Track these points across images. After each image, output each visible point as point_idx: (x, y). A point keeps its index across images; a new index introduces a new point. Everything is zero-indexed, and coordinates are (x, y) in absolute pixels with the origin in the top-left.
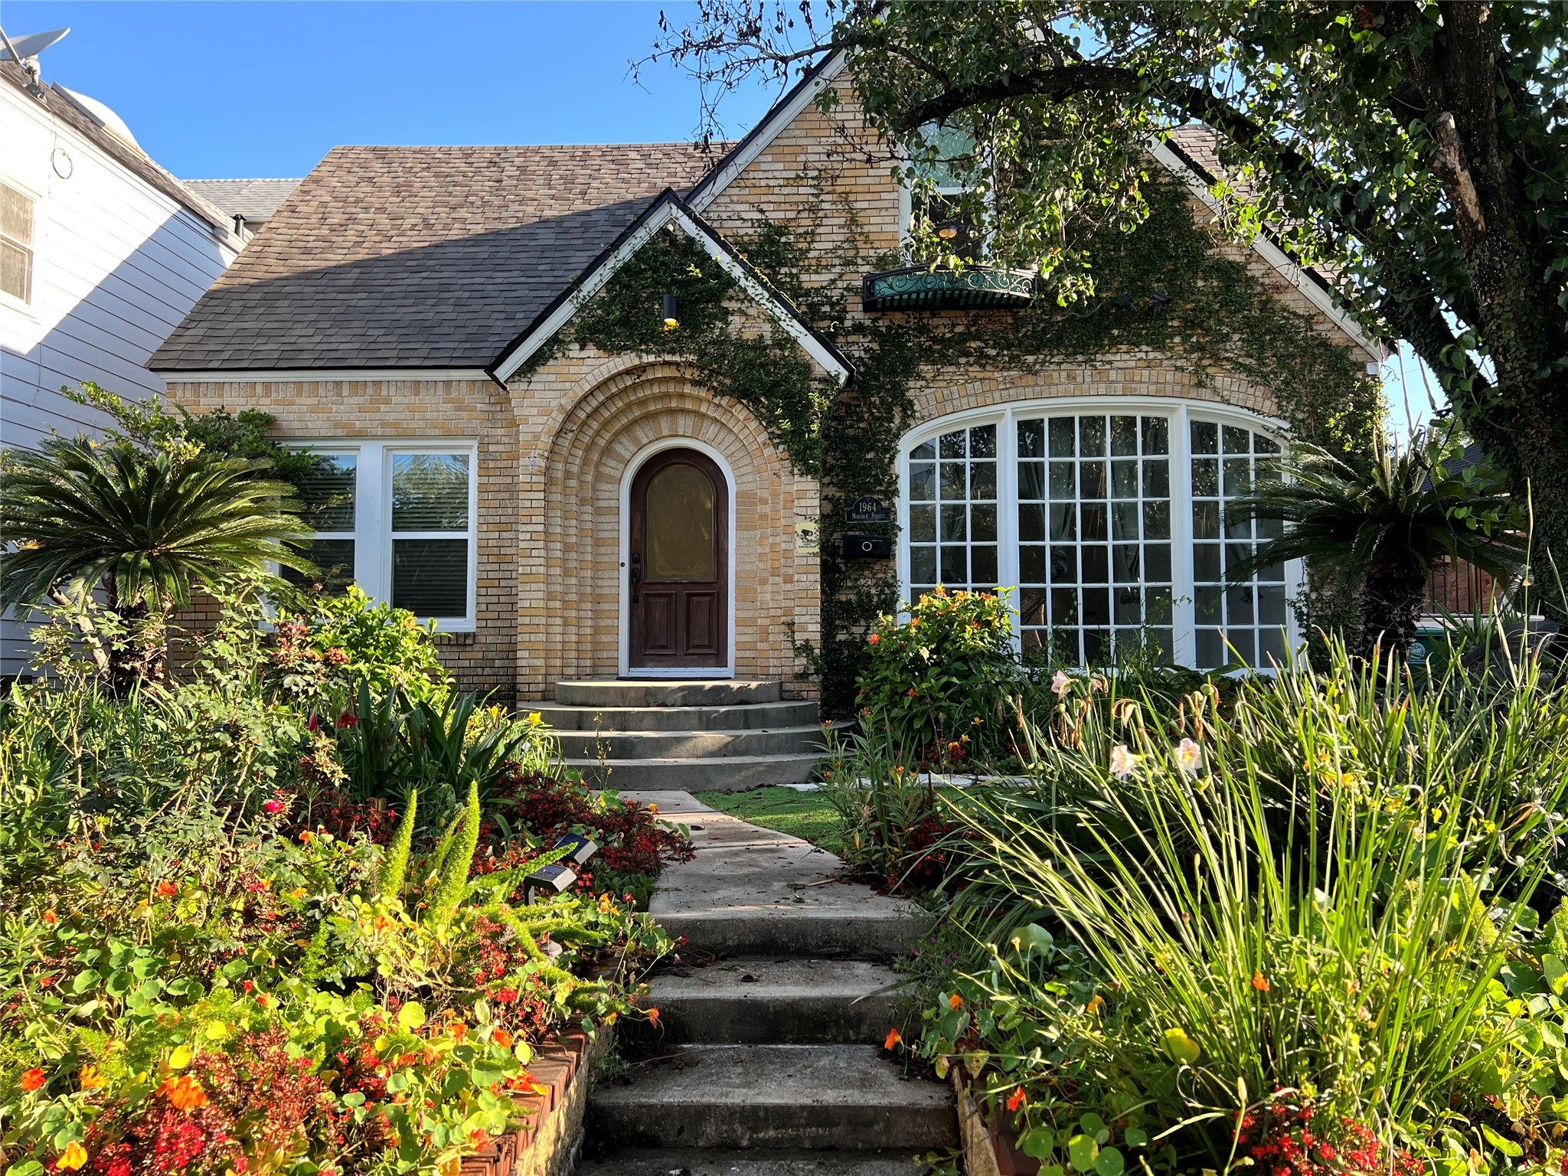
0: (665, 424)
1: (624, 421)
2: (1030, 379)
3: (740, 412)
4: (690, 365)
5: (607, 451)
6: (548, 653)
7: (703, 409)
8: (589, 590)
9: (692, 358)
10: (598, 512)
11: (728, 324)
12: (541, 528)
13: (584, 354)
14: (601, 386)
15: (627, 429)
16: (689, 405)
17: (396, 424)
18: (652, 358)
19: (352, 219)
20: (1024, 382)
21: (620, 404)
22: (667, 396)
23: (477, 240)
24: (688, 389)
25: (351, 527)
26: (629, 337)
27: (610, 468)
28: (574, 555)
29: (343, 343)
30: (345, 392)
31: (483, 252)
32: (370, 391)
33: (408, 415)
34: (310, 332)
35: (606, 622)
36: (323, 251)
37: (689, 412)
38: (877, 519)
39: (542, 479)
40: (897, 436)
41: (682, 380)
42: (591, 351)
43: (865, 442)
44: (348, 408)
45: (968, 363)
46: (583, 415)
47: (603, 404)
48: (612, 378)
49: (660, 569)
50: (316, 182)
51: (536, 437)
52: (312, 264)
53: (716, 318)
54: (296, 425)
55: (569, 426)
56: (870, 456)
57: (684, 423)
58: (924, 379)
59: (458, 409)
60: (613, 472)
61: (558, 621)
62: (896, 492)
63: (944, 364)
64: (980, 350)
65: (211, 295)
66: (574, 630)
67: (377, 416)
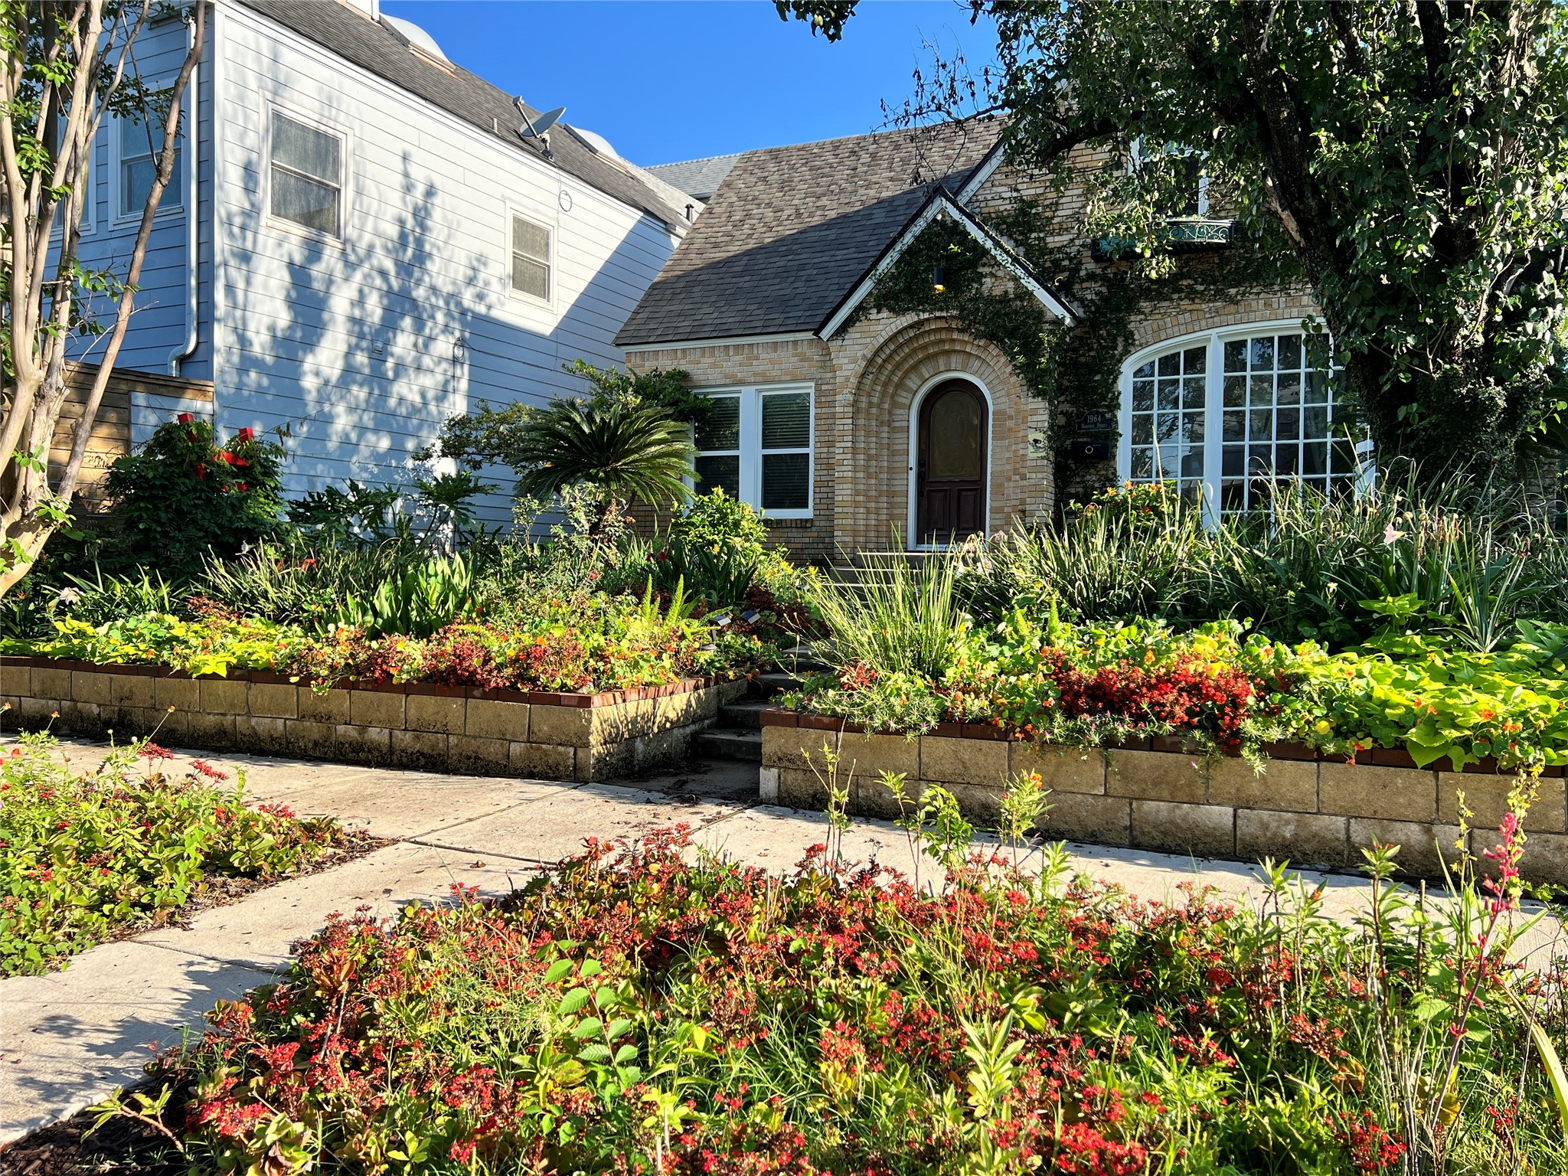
0: (941, 362)
1: (912, 362)
2: (1232, 308)
3: (994, 350)
4: (954, 317)
5: (900, 385)
6: (855, 533)
7: (968, 349)
8: (885, 488)
9: (955, 312)
10: (893, 430)
11: (982, 285)
12: (849, 444)
13: (880, 316)
14: (891, 339)
15: (914, 368)
16: (958, 347)
17: (763, 374)
18: (926, 315)
19: (749, 216)
20: (1227, 310)
21: (907, 350)
22: (943, 341)
23: (829, 225)
24: (955, 336)
25: (737, 447)
26: (911, 301)
27: (903, 398)
28: (874, 463)
29: (730, 318)
30: (731, 353)
31: (832, 234)
32: (746, 351)
33: (770, 366)
34: (711, 310)
35: (898, 511)
36: (727, 243)
37: (959, 351)
38: (1101, 427)
39: (850, 409)
40: (1120, 361)
41: (950, 329)
42: (885, 314)
43: (1095, 367)
44: (733, 364)
45: (1180, 299)
46: (880, 361)
47: (895, 351)
48: (900, 332)
49: (941, 471)
50: (728, 186)
51: (847, 379)
52: (719, 255)
53: (973, 281)
54: (702, 377)
55: (870, 369)
56: (1097, 378)
57: (955, 360)
58: (1143, 313)
59: (802, 360)
60: (904, 401)
61: (862, 510)
62: (1118, 406)
63: (1159, 301)
64: (1189, 286)
65: (654, 287)
66: (873, 516)
67: (750, 368)
